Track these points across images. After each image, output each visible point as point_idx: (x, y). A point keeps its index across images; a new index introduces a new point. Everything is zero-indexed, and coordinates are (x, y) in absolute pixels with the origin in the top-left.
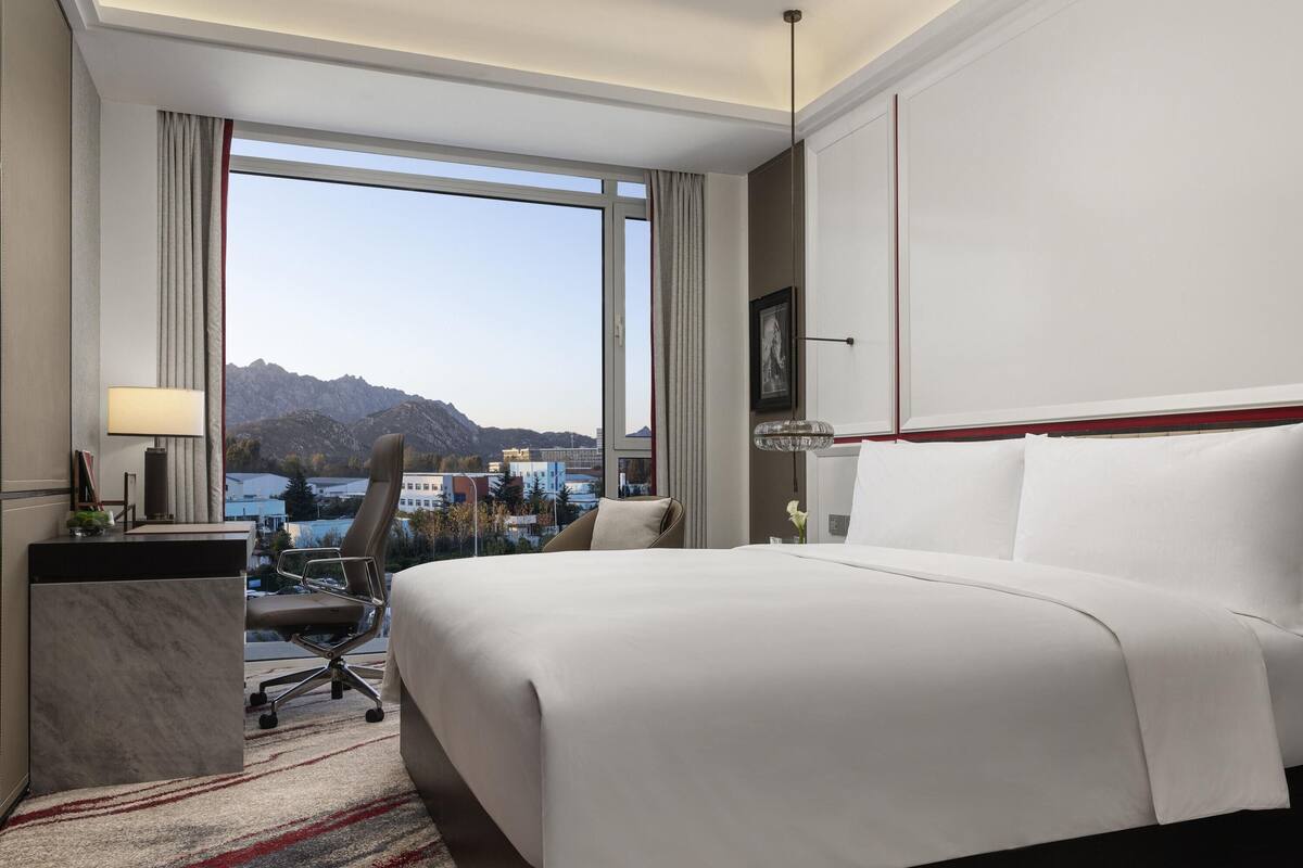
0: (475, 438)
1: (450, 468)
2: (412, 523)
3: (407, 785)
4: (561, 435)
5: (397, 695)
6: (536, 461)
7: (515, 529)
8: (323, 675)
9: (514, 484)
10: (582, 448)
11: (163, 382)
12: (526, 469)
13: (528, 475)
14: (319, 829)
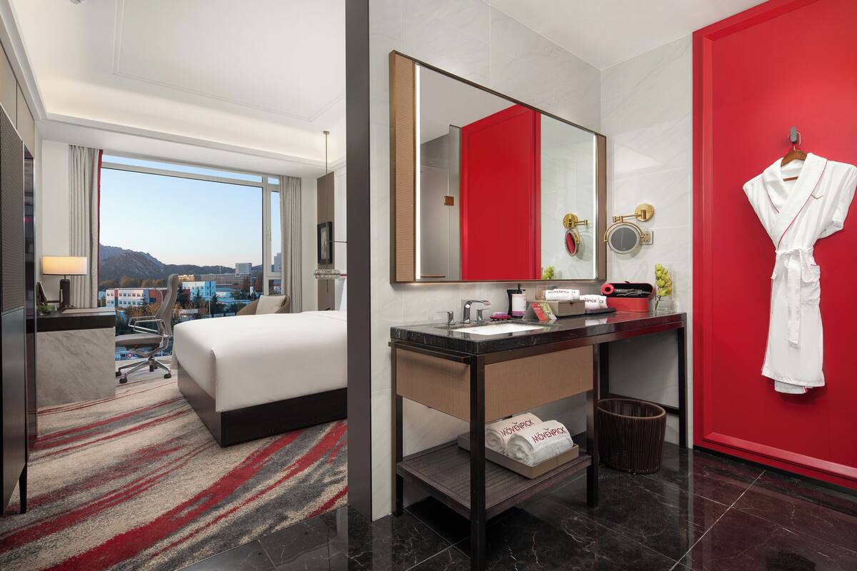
0: (162, 270)
1: (148, 285)
2: (125, 313)
3: (181, 395)
4: (213, 267)
5: (177, 367)
6: (198, 281)
7: (185, 316)
8: (146, 363)
9: (185, 293)
10: (226, 274)
11: (72, 254)
12: (191, 285)
13: (193, 288)
14: (147, 409)
